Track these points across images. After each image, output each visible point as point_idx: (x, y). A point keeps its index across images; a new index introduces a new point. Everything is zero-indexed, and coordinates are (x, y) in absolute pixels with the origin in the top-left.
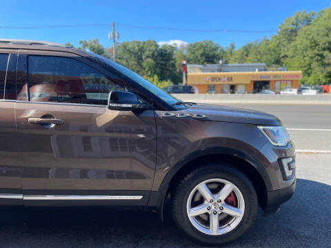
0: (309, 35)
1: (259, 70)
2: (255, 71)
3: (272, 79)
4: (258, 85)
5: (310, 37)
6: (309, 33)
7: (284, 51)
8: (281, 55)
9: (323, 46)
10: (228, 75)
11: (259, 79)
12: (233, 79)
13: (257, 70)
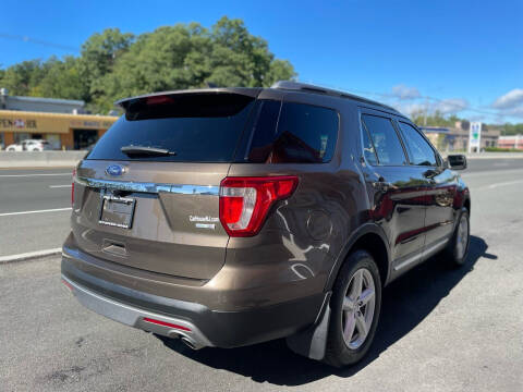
0: (134, 66)
1: (79, 112)
2: (71, 112)
3: (102, 127)
4: (81, 136)
5: (135, 70)
6: (133, 63)
7: (96, 84)
8: (92, 90)
9: (154, 86)
10: (28, 116)
11: (82, 127)
12: (38, 124)
13: (75, 111)
